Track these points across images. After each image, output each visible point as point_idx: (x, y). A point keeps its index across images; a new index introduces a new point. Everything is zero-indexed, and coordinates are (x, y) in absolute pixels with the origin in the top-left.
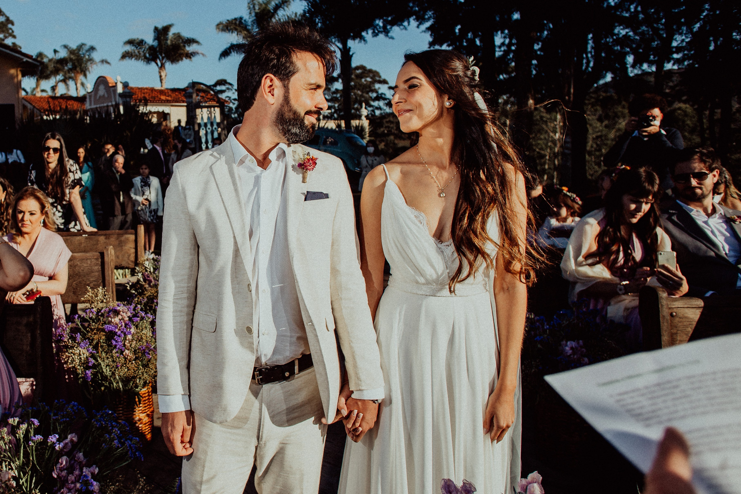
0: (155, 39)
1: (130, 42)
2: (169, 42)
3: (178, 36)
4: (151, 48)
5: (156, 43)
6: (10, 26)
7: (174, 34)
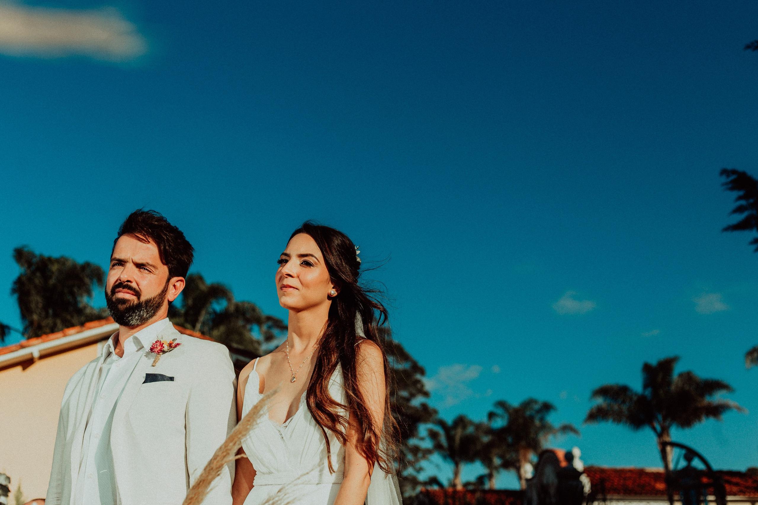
0: (646, 386)
1: (603, 391)
2: (673, 388)
3: (688, 377)
4: (642, 399)
5: (648, 393)
6: (418, 376)
7: (681, 375)
